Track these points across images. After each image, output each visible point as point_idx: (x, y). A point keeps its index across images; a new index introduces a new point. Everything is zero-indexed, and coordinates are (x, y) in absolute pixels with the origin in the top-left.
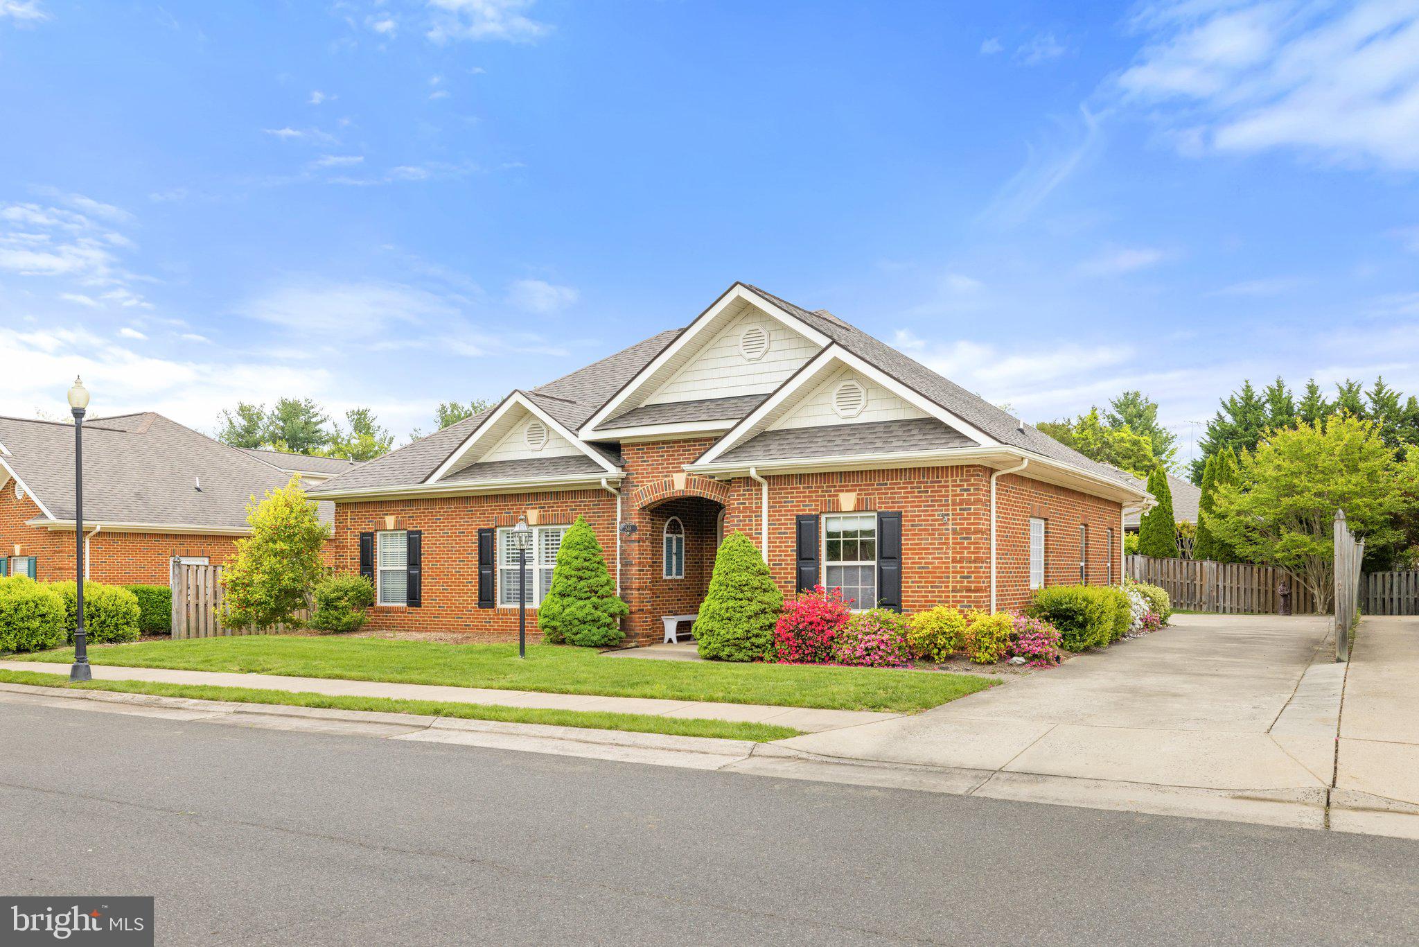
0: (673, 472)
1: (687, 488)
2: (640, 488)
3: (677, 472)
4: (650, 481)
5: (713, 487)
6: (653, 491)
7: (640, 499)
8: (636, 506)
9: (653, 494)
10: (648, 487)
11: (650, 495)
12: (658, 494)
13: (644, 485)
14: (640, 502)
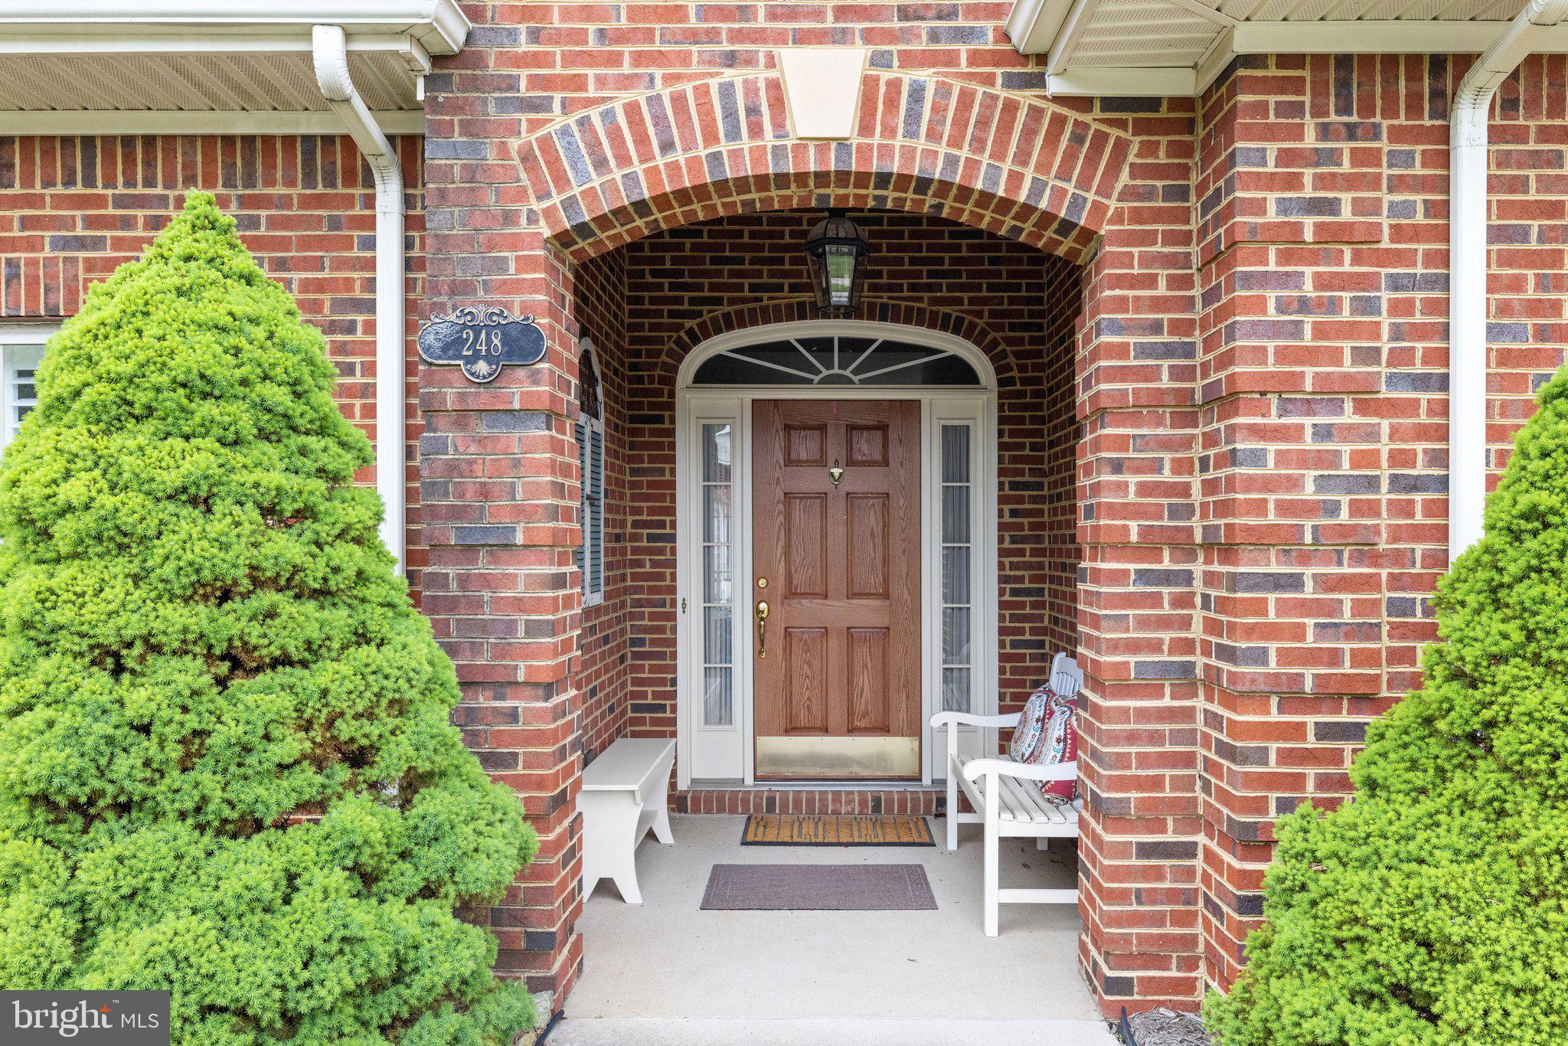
0: (781, 38)
1: (866, 129)
2: (557, 120)
3: (802, 39)
4: (626, 82)
6: (642, 140)
7: (562, 182)
8: (532, 218)
9: (646, 156)
10: (608, 116)
11: (623, 159)
12: (680, 156)
13: (589, 103)
14: (556, 199)
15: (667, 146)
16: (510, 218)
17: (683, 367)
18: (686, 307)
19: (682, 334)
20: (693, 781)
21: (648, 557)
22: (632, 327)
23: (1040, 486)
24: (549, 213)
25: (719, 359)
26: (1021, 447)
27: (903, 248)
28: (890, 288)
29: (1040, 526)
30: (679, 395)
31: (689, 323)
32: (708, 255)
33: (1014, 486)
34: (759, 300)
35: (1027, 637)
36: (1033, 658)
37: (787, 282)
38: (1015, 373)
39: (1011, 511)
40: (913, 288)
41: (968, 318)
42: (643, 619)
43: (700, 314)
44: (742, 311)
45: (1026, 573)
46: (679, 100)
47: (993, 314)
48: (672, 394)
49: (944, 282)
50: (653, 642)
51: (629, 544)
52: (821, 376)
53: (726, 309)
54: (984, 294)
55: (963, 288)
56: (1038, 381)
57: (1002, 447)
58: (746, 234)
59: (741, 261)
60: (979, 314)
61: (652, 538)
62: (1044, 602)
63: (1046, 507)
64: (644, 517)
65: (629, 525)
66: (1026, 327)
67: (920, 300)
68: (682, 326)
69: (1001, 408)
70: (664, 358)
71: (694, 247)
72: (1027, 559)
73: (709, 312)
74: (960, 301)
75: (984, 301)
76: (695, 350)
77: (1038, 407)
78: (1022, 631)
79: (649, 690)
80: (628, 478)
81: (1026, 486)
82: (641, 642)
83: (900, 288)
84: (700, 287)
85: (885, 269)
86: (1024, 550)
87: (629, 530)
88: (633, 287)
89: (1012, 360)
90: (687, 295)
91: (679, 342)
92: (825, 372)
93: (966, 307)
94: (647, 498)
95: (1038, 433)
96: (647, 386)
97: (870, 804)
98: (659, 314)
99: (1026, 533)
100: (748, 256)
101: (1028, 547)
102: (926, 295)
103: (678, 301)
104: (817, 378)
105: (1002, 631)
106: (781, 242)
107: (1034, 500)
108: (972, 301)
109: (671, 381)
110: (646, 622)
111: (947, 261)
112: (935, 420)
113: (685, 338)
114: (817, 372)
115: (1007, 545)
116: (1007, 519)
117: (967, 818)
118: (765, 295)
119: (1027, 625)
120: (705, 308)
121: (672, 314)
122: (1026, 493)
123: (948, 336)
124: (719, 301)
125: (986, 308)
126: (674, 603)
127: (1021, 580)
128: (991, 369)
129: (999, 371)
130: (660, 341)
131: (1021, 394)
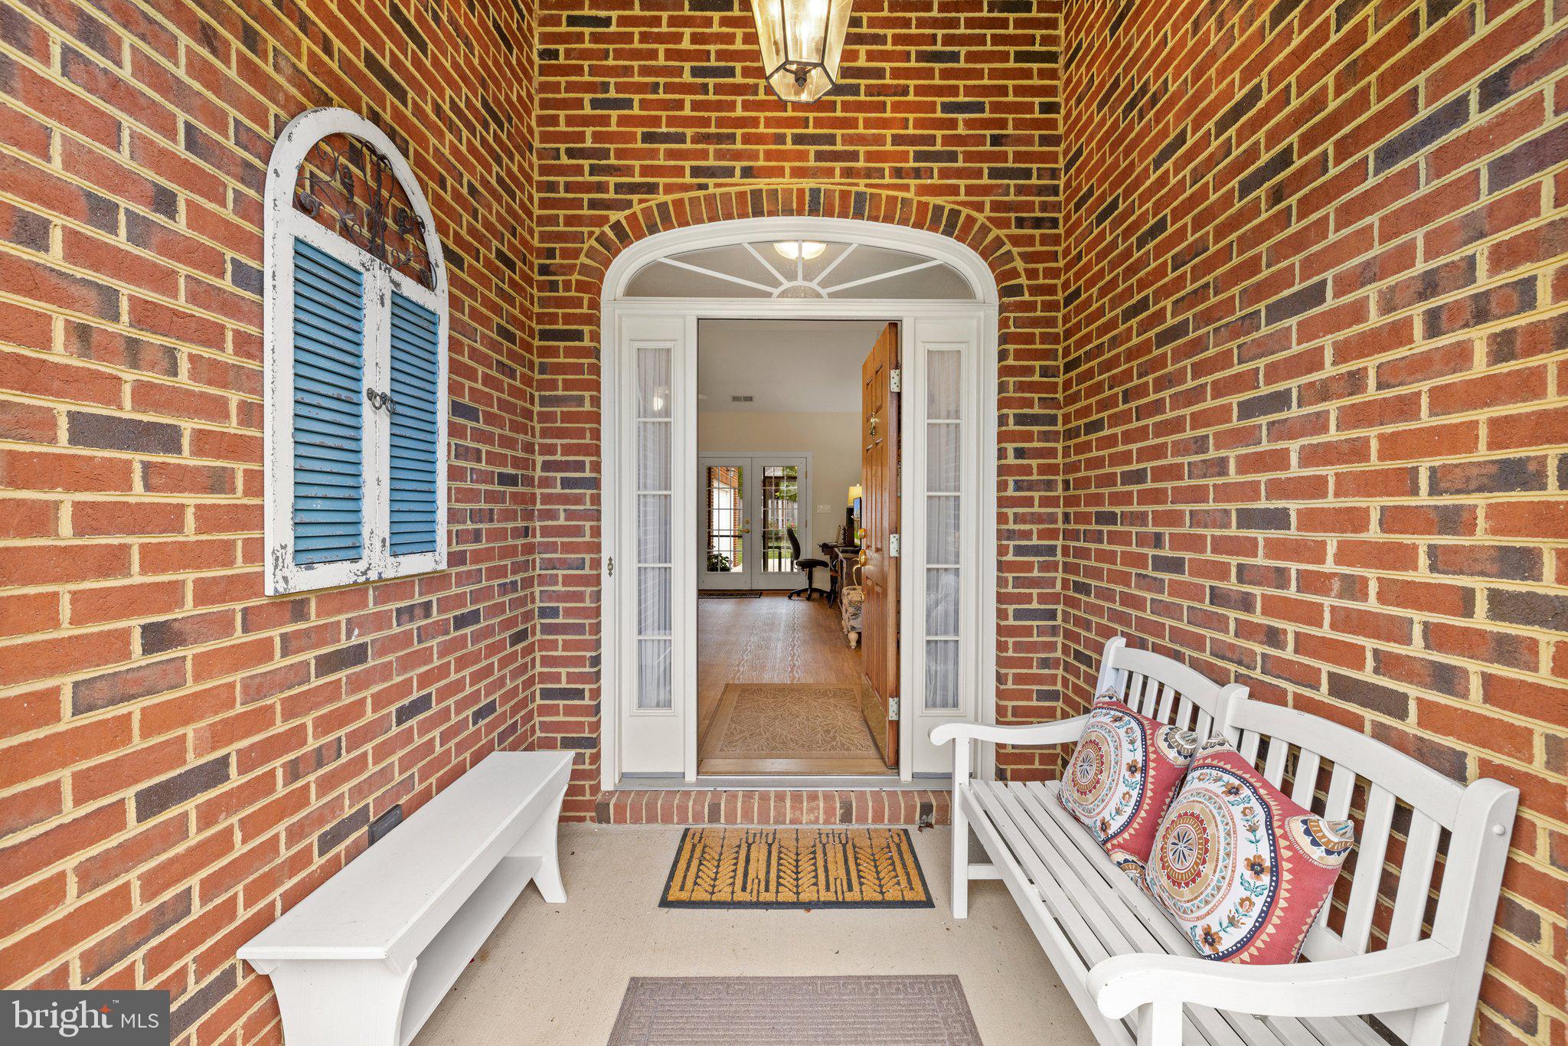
17: (610, 274)
18: (611, 195)
19: (606, 229)
20: (624, 776)
21: (562, 507)
22: (541, 221)
23: (1052, 420)
25: (655, 267)
26: (1030, 371)
27: (885, 124)
28: (869, 173)
29: (1053, 469)
31: (615, 216)
32: (639, 131)
33: (1020, 419)
34: (704, 187)
35: (1035, 605)
36: (1041, 631)
37: (738, 165)
38: (1023, 280)
39: (1016, 450)
40: (898, 173)
41: (965, 211)
42: (556, 583)
43: (629, 204)
44: (682, 200)
45: (1034, 528)
47: (996, 207)
48: (595, 305)
49: (936, 166)
50: (569, 612)
51: (538, 491)
52: (781, 289)
53: (662, 198)
54: (985, 181)
55: (960, 173)
56: (1051, 290)
57: (1003, 371)
58: (688, 105)
59: (681, 138)
60: (979, 207)
61: (566, 483)
62: (1056, 564)
63: (1059, 446)
64: (558, 457)
65: (539, 466)
66: (1038, 223)
67: (906, 188)
68: (606, 219)
69: (1002, 323)
70: (583, 259)
71: (622, 121)
72: (1036, 509)
73: (641, 201)
74: (954, 190)
75: (986, 190)
76: (626, 253)
77: (1051, 322)
78: (1027, 599)
79: (563, 671)
80: (537, 408)
81: (1035, 420)
82: (554, 612)
83: (880, 173)
84: (628, 171)
85: (861, 149)
86: (1032, 498)
87: (539, 473)
88: (544, 170)
89: (1019, 264)
90: (612, 180)
91: (602, 240)
92: (787, 285)
93: (962, 198)
94: (561, 433)
95: (1050, 355)
96: (561, 294)
97: (838, 811)
98: (577, 204)
99: (1035, 477)
100: (689, 132)
101: (1036, 495)
102: (913, 183)
103: (601, 187)
104: (776, 292)
105: (1002, 599)
106: (732, 115)
107: (1045, 436)
108: (970, 190)
109: (593, 288)
110: (560, 588)
111: (939, 141)
112: (920, 346)
113: (613, 236)
114: (776, 283)
115: (1008, 493)
116: (1011, 460)
117: (983, 872)
118: (711, 182)
119: (1035, 592)
120: (635, 198)
121: (593, 204)
122: (1036, 429)
123: (938, 237)
124: (652, 189)
125: (987, 199)
126: (596, 564)
127: (1027, 535)
128: (990, 277)
129: (1000, 278)
130: (578, 238)
131: (1031, 306)
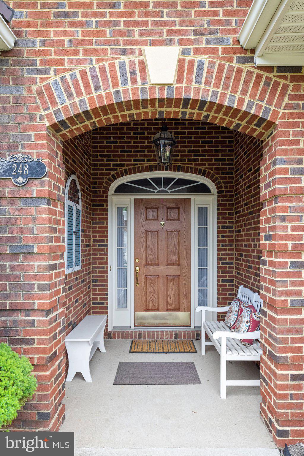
0: (145, 43)
1: (179, 80)
2: (52, 77)
3: (153, 43)
4: (81, 62)
5: (247, 82)
6: (87, 86)
7: (54, 103)
8: (42, 118)
9: (89, 92)
10: (73, 76)
11: (79, 94)
12: (102, 92)
13: (65, 70)
14: (52, 110)
15: (97, 88)
16: (32, 118)
17: (111, 188)
18: (112, 167)
19: (110, 176)
20: (114, 327)
21: (98, 252)
22: (93, 174)
23: (232, 227)
24: (49, 116)
25: (123, 185)
26: (225, 214)
27: (186, 147)
28: (181, 160)
29: (232, 241)
30: (109, 197)
31: (113, 173)
32: (119, 150)
33: (223, 227)
34: (137, 164)
35: (227, 278)
36: (229, 286)
37: (146, 159)
38: (224, 189)
39: (222, 236)
40: (189, 160)
41: (208, 170)
42: (97, 273)
43: (116, 170)
44: (131, 168)
45: (227, 257)
46: (102, 69)
47: (216, 169)
48: (107, 197)
49: (200, 158)
50: (100, 281)
51: (92, 248)
52: (157, 190)
53: (125, 168)
54: (213, 162)
55: (206, 160)
56: (232, 191)
57: (219, 214)
58: (132, 142)
59: (131, 151)
60: (212, 169)
61: (99, 246)
62: (233, 267)
63: (234, 234)
64: (97, 239)
65: (92, 241)
66: (228, 173)
67: (191, 164)
68: (110, 174)
69: (219, 201)
70: (104, 184)
71: (115, 147)
72: (228, 252)
73: (120, 169)
74: (205, 165)
75: (213, 165)
76: (115, 182)
77: (232, 200)
78: (225, 277)
79: (99, 297)
80: (92, 225)
81: (227, 227)
82: (96, 281)
83: (184, 160)
84: (116, 160)
85: (179, 154)
86: (226, 249)
87: (92, 243)
88: (94, 161)
89: (223, 185)
90: (112, 163)
91: (109, 179)
92: (159, 189)
93: (207, 167)
94: (98, 232)
95: (232, 209)
96: (98, 194)
97: (174, 336)
98: (103, 170)
99: (227, 243)
100: (133, 150)
101: (228, 248)
102: (193, 163)
103: (109, 165)
105: (219, 277)
106: (144, 145)
107: (230, 232)
108: (209, 165)
109: (106, 192)
110: (98, 274)
111: (200, 151)
112: (196, 206)
113: (111, 178)
115: (220, 247)
116: (221, 238)
117: (209, 344)
118: (139, 163)
119: (227, 275)
120: (118, 168)
121: (107, 170)
122: (227, 230)
123: (201, 176)
124: (122, 165)
125: (214, 167)
126: (107, 268)
127: (225, 259)
128: (215, 187)
129: (218, 188)
130: (103, 179)
131: (226, 196)
